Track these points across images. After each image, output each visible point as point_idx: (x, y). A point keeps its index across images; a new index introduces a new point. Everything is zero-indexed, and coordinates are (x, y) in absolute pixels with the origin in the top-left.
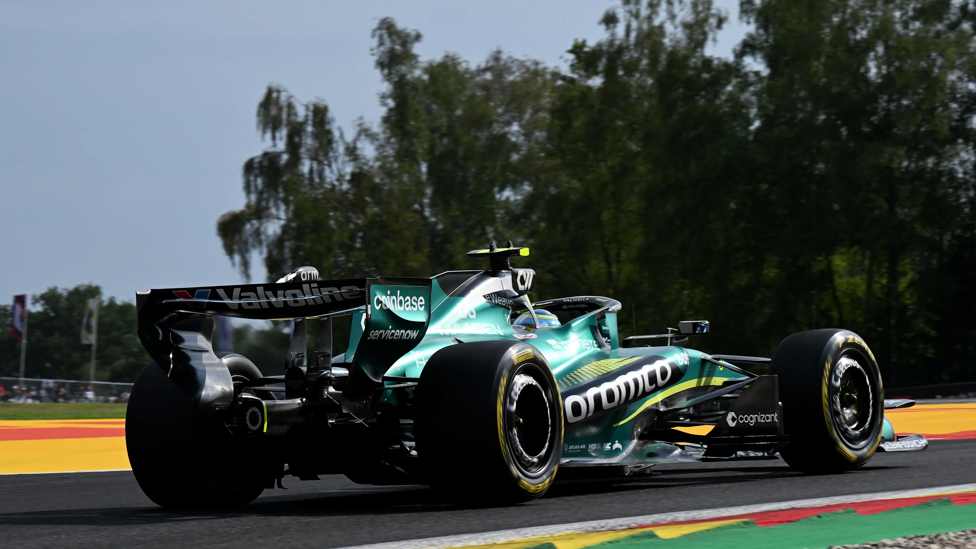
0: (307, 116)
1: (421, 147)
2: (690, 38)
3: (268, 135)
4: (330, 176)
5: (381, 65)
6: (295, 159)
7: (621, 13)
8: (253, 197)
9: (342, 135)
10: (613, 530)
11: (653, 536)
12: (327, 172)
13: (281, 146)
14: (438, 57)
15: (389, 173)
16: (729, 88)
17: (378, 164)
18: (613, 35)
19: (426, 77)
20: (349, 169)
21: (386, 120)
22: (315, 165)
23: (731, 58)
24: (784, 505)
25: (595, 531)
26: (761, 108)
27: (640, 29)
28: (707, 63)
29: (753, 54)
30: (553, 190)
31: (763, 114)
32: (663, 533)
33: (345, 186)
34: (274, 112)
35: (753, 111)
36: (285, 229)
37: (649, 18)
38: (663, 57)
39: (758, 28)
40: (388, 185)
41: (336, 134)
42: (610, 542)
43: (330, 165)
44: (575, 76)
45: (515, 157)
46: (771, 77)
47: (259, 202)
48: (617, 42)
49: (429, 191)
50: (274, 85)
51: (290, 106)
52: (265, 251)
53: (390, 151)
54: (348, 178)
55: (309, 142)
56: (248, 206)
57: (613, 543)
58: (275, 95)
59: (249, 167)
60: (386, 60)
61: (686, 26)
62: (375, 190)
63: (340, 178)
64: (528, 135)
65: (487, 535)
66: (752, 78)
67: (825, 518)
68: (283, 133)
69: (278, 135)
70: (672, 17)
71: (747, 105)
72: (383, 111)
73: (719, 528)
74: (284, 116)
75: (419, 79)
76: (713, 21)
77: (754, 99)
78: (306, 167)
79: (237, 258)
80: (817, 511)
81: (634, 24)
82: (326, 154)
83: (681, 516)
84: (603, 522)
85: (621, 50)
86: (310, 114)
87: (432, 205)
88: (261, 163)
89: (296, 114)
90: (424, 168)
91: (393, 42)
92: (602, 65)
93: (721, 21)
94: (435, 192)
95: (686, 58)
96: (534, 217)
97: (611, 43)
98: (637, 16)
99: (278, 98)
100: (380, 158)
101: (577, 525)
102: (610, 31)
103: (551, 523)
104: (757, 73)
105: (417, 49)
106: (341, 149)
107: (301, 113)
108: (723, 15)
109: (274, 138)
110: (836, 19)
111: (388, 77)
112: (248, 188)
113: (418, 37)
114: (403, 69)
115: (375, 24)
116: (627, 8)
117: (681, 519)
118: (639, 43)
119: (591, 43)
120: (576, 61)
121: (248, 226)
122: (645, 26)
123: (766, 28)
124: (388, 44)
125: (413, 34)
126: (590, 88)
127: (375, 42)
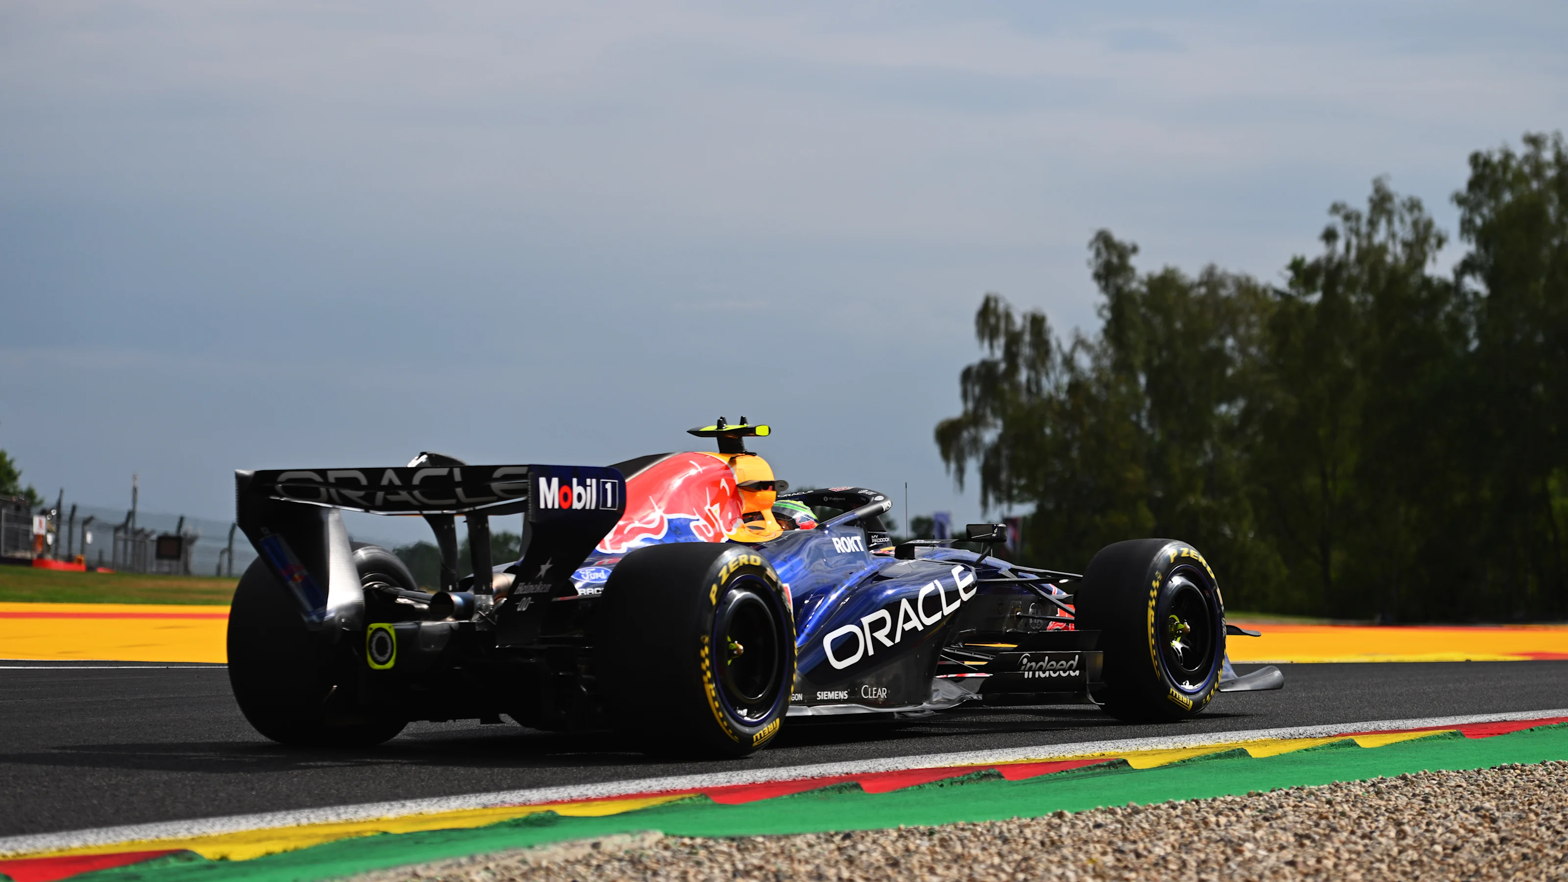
0: (1024, 327)
1: (1138, 360)
2: (1410, 258)
3: (986, 344)
4: (1048, 386)
5: (1098, 276)
6: (1012, 368)
7: (1341, 229)
8: (970, 405)
9: (1059, 346)
10: (1311, 737)
11: (1353, 744)
12: (1044, 381)
13: (999, 354)
14: (1157, 270)
15: (1107, 386)
16: (1449, 308)
17: (1094, 375)
18: (1333, 252)
19: (1144, 289)
20: (1065, 379)
21: (1106, 331)
22: (1033, 375)
23: (1450, 277)
24: (1494, 717)
25: (1292, 737)
26: (1480, 328)
27: (1359, 248)
28: (1427, 282)
29: (1473, 273)
30: (1270, 406)
31: (1480, 335)
32: (1364, 742)
33: (1063, 396)
34: (992, 320)
35: (1472, 332)
36: (1001, 437)
37: (1370, 236)
38: (1382, 275)
39: (1478, 249)
40: (1104, 395)
41: (1054, 344)
42: (1306, 750)
43: (1047, 374)
44: (1293, 292)
45: (1230, 372)
46: (1490, 297)
47: (976, 409)
48: (1336, 259)
49: (1148, 403)
50: (992, 295)
51: (1008, 316)
52: (982, 457)
53: (1106, 362)
54: (1066, 388)
55: (1026, 351)
56: (966, 413)
57: (1309, 751)
58: (992, 304)
59: (967, 375)
60: (1101, 271)
61: (1406, 245)
62: (1092, 401)
63: (1057, 388)
64: (1243, 351)
65: (1176, 739)
66: (1470, 297)
67: (1537, 732)
68: (1001, 341)
69: (996, 343)
70: (1393, 236)
71: (1465, 327)
72: (1100, 324)
73: (1424, 739)
74: (1002, 325)
75: (1137, 291)
76: (1433, 241)
77: (1473, 319)
78: (1023, 375)
79: (953, 466)
80: (1531, 725)
81: (1354, 241)
82: (1044, 364)
83: (1385, 725)
84: (1301, 729)
85: (1342, 265)
86: (1028, 325)
87: (1151, 419)
88: (978, 372)
89: (1013, 323)
90: (1142, 380)
91: (1109, 254)
92: (1320, 281)
93: (1441, 242)
94: (1154, 404)
95: (1405, 276)
96: (1250, 431)
97: (1329, 259)
98: (1357, 233)
99: (996, 308)
100: (1098, 368)
101: (1273, 731)
102: (1331, 248)
103: (1246, 728)
104: (1476, 294)
105: (1134, 261)
106: (1058, 359)
107: (1019, 322)
108: (1443, 234)
109: (991, 346)
110: (1556, 242)
111: (1105, 289)
112: (965, 396)
113: (1135, 250)
114: (1120, 281)
115: (1091, 236)
116: (1349, 224)
117: (1385, 728)
118: (1360, 260)
119: (1310, 259)
120: (1294, 279)
121: (965, 435)
122: (1364, 243)
123: (1487, 249)
124: (1104, 255)
125: (1130, 247)
126: (1308, 305)
127: (1091, 254)
